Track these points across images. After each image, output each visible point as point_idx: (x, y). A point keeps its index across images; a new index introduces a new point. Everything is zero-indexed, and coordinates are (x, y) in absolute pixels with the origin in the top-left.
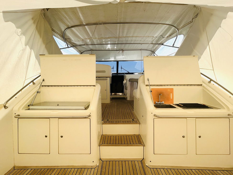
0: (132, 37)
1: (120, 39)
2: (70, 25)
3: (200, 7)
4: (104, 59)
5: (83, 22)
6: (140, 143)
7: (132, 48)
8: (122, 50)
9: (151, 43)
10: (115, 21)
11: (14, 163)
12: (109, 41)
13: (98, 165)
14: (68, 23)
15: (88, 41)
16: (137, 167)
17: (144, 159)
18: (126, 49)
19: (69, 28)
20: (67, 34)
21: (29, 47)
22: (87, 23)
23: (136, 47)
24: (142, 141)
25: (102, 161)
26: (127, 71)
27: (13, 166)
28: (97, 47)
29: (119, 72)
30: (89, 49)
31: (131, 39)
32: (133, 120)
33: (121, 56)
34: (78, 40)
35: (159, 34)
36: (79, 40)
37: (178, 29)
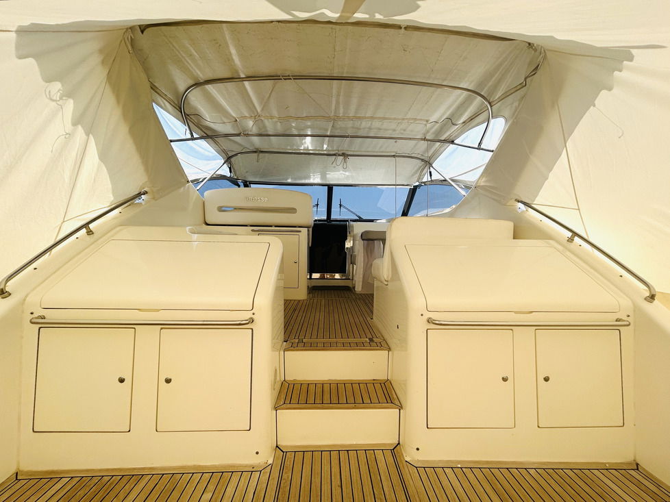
0: (372, 118)
1: (339, 123)
2: (202, 77)
3: (542, 50)
4: (292, 179)
5: (240, 71)
6: (389, 401)
7: (369, 150)
8: (343, 155)
9: (422, 139)
10: (326, 73)
11: (18, 463)
12: (309, 127)
13: (270, 462)
14: (198, 71)
15: (251, 123)
16: (382, 465)
17: (399, 444)
18: (355, 153)
19: (197, 84)
20: (192, 103)
21: (84, 129)
22: (250, 74)
23: (381, 147)
24: (395, 396)
25: (283, 452)
26: (354, 213)
27: (13, 471)
28: (276, 143)
29: (333, 217)
30: (252, 149)
31: (369, 125)
32: (371, 340)
33: (341, 172)
34: (222, 120)
35: (443, 114)
36: (225, 120)
37: (490, 103)
